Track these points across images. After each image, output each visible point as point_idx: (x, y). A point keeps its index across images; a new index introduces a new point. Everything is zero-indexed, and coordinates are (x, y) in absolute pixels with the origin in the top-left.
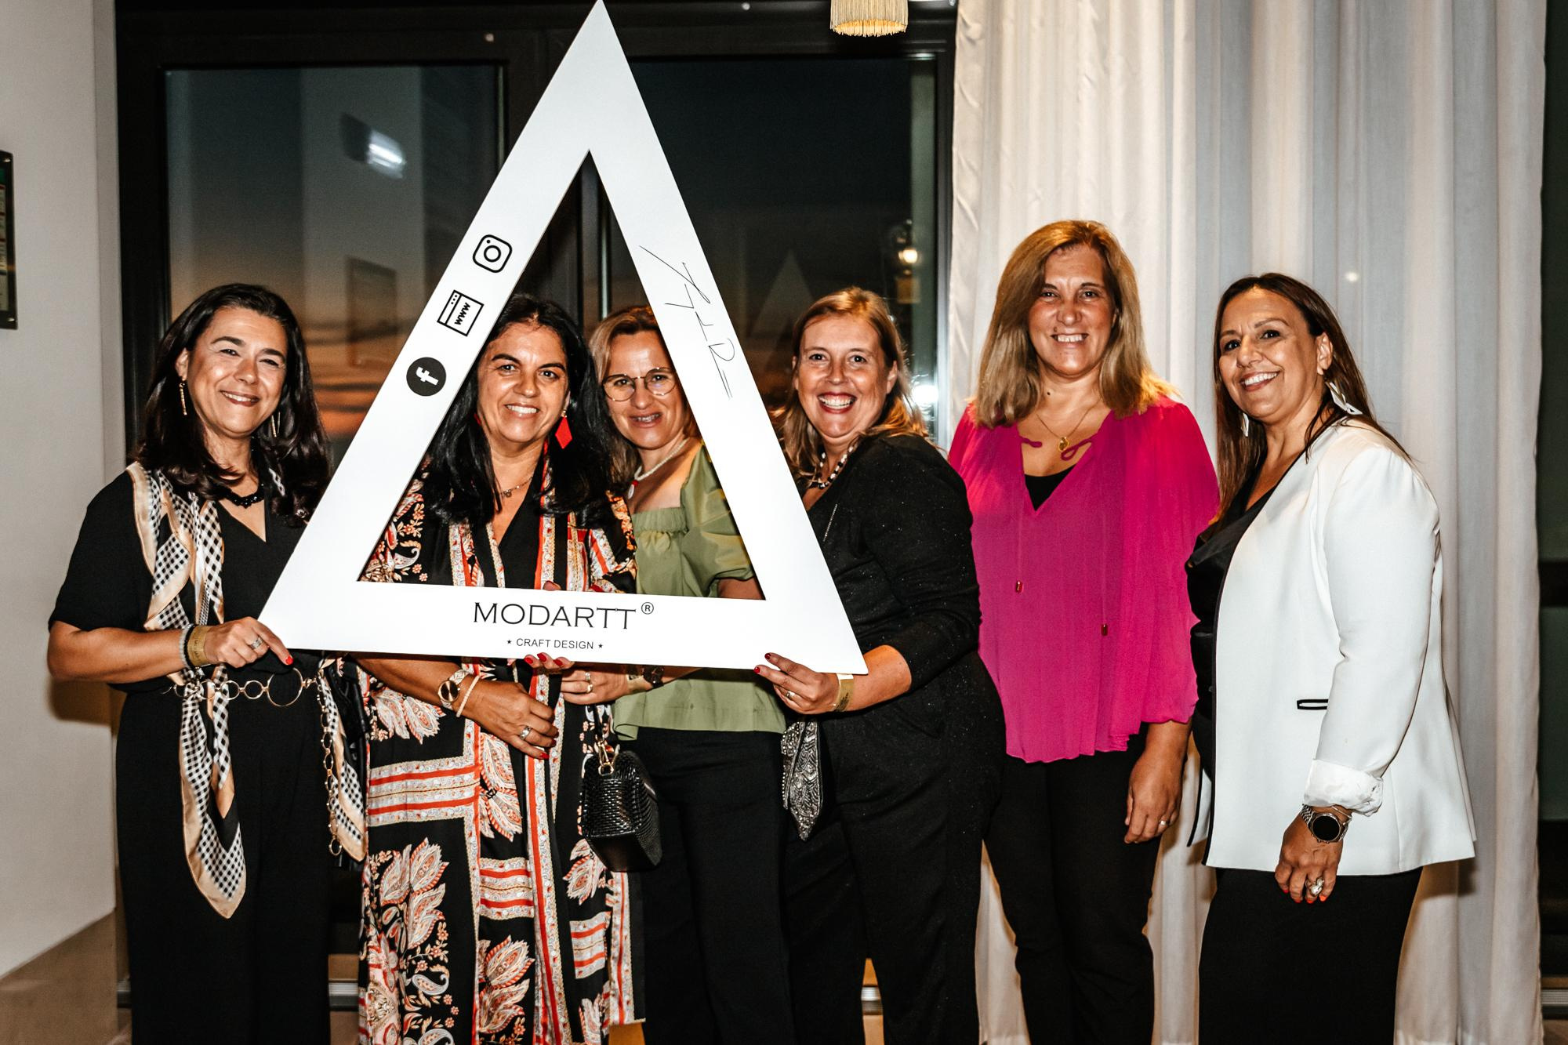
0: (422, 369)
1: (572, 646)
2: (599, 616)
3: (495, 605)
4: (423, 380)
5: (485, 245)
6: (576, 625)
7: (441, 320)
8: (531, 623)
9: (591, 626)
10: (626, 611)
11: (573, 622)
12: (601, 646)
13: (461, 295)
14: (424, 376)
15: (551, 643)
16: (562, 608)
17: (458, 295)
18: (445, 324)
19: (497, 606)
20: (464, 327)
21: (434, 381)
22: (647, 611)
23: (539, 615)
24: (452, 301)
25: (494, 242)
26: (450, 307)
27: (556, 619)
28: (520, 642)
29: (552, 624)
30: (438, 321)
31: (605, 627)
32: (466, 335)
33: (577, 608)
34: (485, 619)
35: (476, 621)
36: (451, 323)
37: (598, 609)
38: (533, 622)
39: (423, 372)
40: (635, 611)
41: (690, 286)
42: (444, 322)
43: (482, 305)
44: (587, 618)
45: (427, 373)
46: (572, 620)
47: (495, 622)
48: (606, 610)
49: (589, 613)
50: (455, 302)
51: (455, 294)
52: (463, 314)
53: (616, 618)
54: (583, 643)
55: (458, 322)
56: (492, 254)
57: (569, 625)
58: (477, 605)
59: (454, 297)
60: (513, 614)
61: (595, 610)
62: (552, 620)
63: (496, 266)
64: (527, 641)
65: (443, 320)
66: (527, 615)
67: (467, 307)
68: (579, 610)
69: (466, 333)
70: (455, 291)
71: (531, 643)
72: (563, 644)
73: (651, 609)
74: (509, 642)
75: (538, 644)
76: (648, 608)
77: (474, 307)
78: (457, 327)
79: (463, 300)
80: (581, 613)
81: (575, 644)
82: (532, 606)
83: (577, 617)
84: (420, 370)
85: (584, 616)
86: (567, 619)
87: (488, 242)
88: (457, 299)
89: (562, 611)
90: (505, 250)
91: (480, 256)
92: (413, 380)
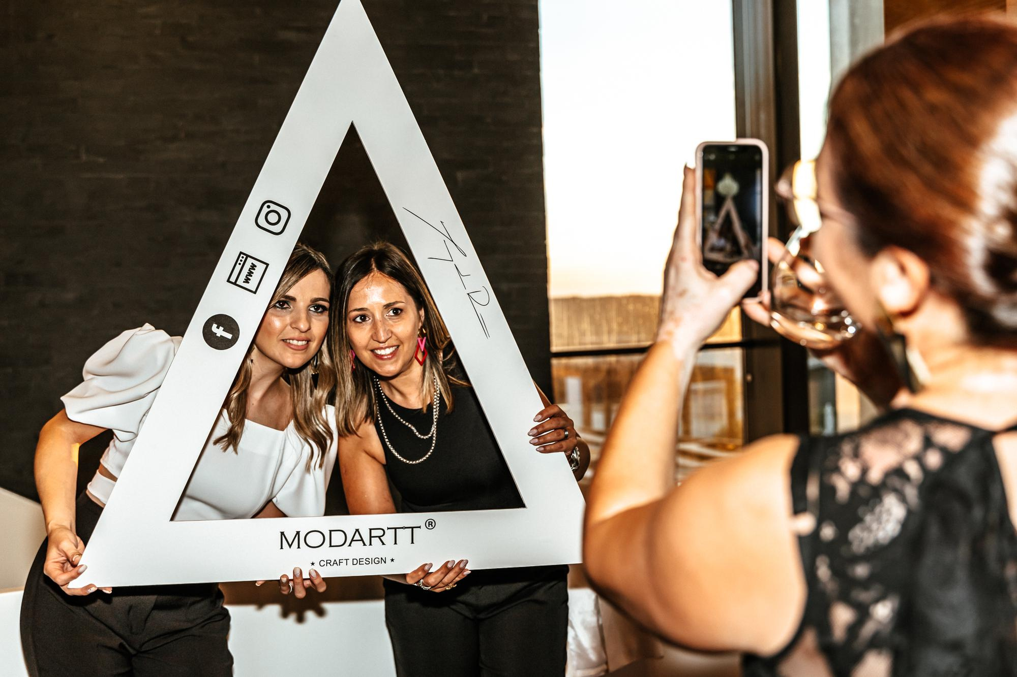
0: (216, 325)
1: (368, 563)
2: (389, 536)
3: (298, 533)
4: (218, 335)
5: (265, 210)
6: (370, 544)
7: (230, 280)
8: (331, 546)
9: (383, 544)
10: (412, 528)
11: (367, 542)
12: (392, 560)
13: (248, 256)
14: (219, 332)
15: (350, 562)
16: (357, 530)
17: (245, 257)
18: (235, 284)
19: (301, 533)
20: (252, 285)
21: (229, 336)
22: (431, 527)
24: (239, 262)
25: (273, 207)
26: (238, 267)
27: (352, 540)
28: (322, 563)
29: (350, 545)
30: (228, 281)
31: (396, 543)
32: (255, 293)
33: (371, 529)
34: (290, 546)
35: (282, 548)
36: (240, 282)
37: (388, 528)
38: (332, 545)
39: (218, 328)
40: (420, 527)
41: (448, 242)
42: (234, 282)
43: (267, 265)
44: (379, 537)
45: (221, 328)
46: (367, 541)
47: (299, 547)
48: (395, 529)
49: (380, 533)
50: (242, 263)
51: (242, 255)
52: (250, 274)
53: (404, 535)
54: (377, 559)
55: (247, 281)
56: (273, 218)
57: (365, 545)
58: (282, 533)
59: (241, 258)
60: (315, 539)
61: (386, 529)
62: (348, 542)
63: (277, 228)
64: (329, 562)
65: (233, 279)
66: (327, 539)
67: (253, 267)
68: (372, 531)
69: (254, 290)
70: (241, 253)
71: (332, 563)
72: (359, 562)
73: (433, 524)
74: (313, 564)
75: (338, 564)
76: (431, 524)
77: (260, 268)
78: (245, 285)
79: (249, 261)
80: (374, 533)
81: (370, 561)
82: (331, 531)
83: (371, 537)
84: (215, 326)
85: (378, 535)
86: (362, 540)
87: (268, 207)
88: (243, 260)
89: (357, 533)
90: (284, 215)
91: (262, 221)
92: (208, 336)
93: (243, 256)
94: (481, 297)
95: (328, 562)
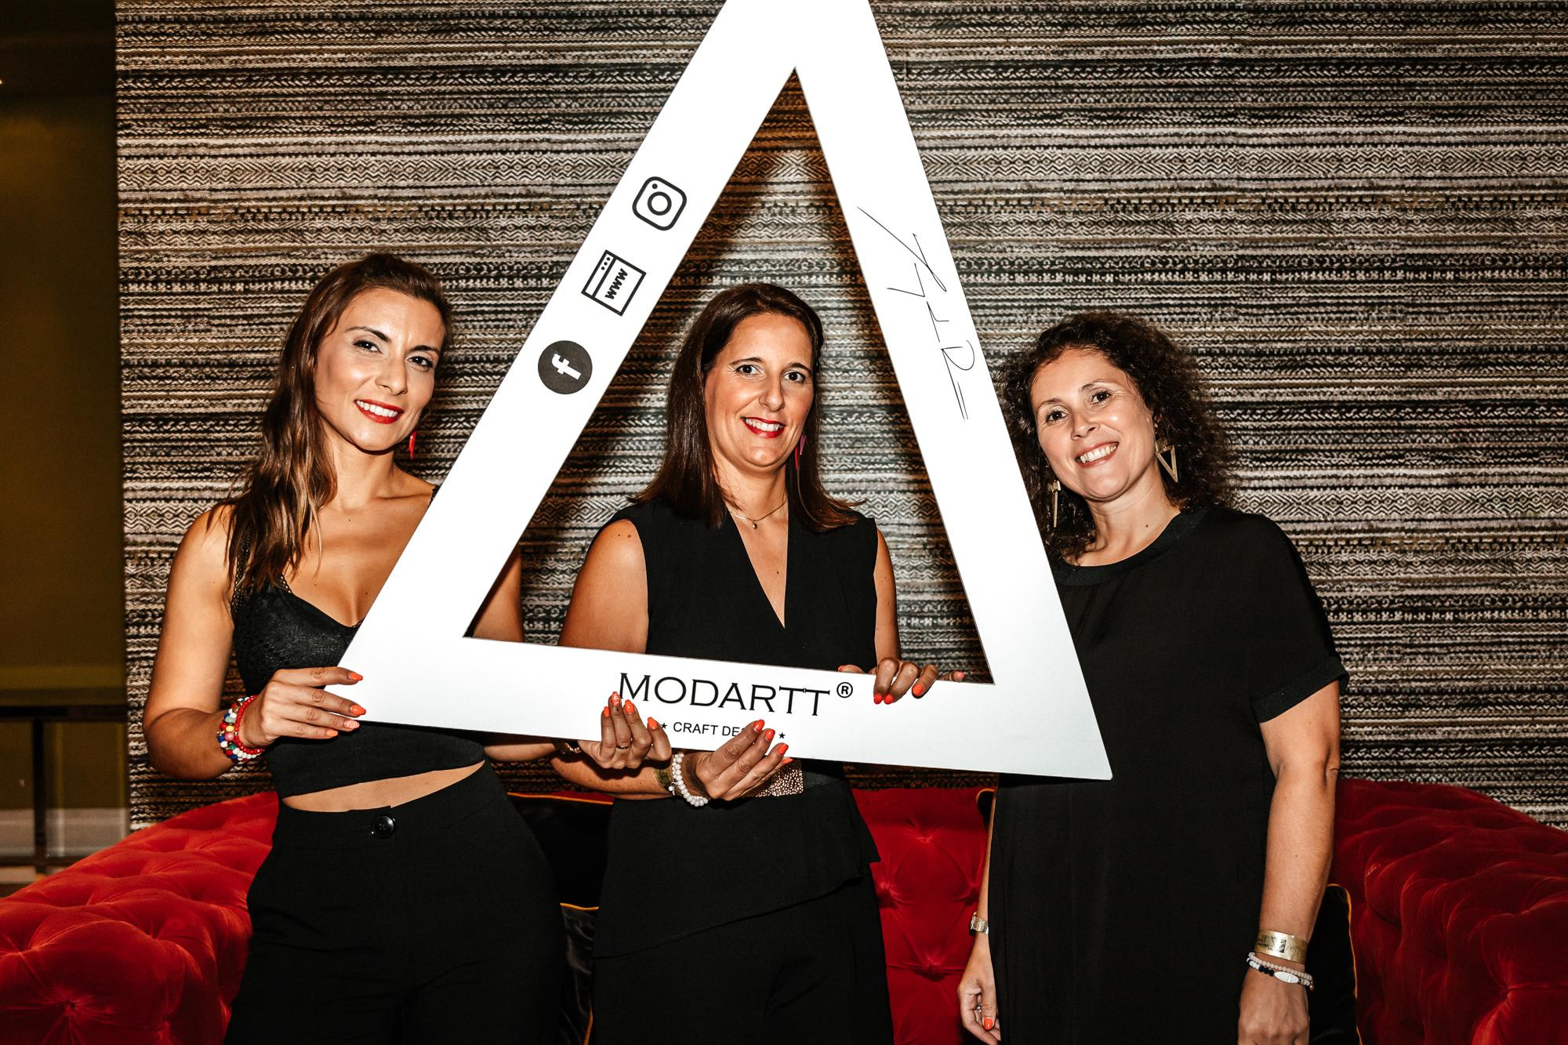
0: (559, 356)
2: (781, 700)
3: (647, 678)
4: (561, 371)
5: (649, 191)
6: (752, 708)
7: (587, 291)
8: (693, 703)
9: (771, 710)
10: (817, 692)
11: (747, 705)
13: (616, 258)
14: (562, 366)
15: (719, 730)
16: (735, 685)
17: (612, 258)
18: (593, 297)
19: (651, 679)
20: (618, 302)
21: (576, 375)
22: (845, 694)
23: (705, 693)
24: (602, 265)
25: (662, 187)
26: (600, 273)
27: (726, 699)
28: (678, 727)
29: (721, 706)
30: (584, 292)
31: (789, 711)
32: (621, 314)
33: (755, 687)
34: (633, 695)
35: (621, 697)
36: (601, 296)
37: (781, 688)
38: (696, 702)
39: (561, 360)
40: (828, 692)
41: (921, 266)
42: (591, 294)
43: (644, 274)
44: (766, 700)
45: (566, 362)
46: (747, 703)
47: (646, 699)
48: (792, 690)
49: (769, 693)
50: (606, 267)
51: (607, 256)
52: (617, 284)
53: (803, 701)
55: (611, 295)
56: (660, 204)
57: (743, 707)
58: (624, 676)
59: (605, 260)
60: (671, 690)
61: (777, 690)
62: (720, 700)
63: (664, 220)
65: (590, 290)
66: (688, 692)
67: (623, 274)
68: (757, 689)
69: (620, 310)
70: (607, 252)
71: (692, 729)
73: (849, 691)
75: (701, 731)
76: (845, 690)
77: (633, 277)
78: (608, 301)
79: (618, 265)
80: (759, 692)
82: (695, 682)
83: (754, 698)
84: (556, 360)
85: (765, 697)
86: (740, 700)
87: (655, 186)
88: (609, 263)
89: (734, 690)
90: (676, 200)
91: (642, 207)
92: (546, 372)
93: (609, 257)
94: (962, 357)
95: (687, 727)
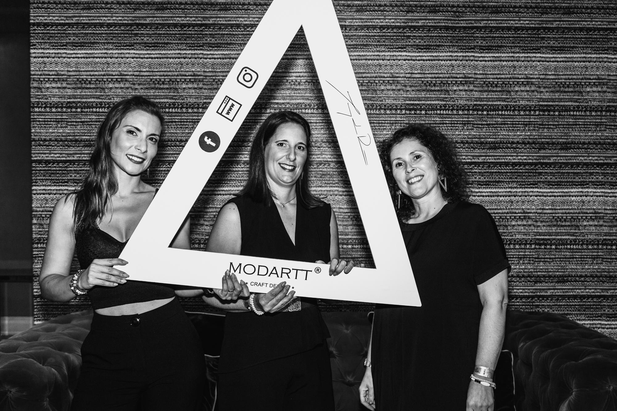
2: (293, 274)
3: (240, 264)
4: (208, 143)
5: (244, 72)
6: (281, 277)
8: (258, 274)
9: (289, 278)
10: (307, 271)
11: (280, 275)
13: (230, 99)
14: (208, 141)
15: (268, 285)
16: (275, 268)
18: (221, 114)
19: (242, 265)
20: (231, 116)
21: (214, 145)
22: (318, 272)
23: (263, 271)
25: (249, 71)
26: (224, 105)
27: (271, 273)
28: (252, 284)
29: (269, 276)
30: (217, 112)
31: (296, 278)
32: (232, 121)
33: (283, 268)
34: (235, 271)
36: (224, 114)
37: (293, 269)
39: (208, 139)
40: (311, 271)
41: (350, 104)
43: (241, 105)
44: (287, 274)
45: (210, 140)
47: (240, 273)
48: (297, 270)
49: (288, 271)
50: (226, 102)
52: (230, 109)
53: (302, 274)
55: (228, 113)
56: (248, 77)
57: (278, 277)
58: (231, 264)
59: (226, 100)
60: (249, 269)
61: (291, 270)
62: (269, 273)
63: (249, 84)
65: (220, 111)
66: (256, 270)
67: (233, 105)
69: (231, 119)
70: (226, 96)
71: (258, 284)
73: (320, 271)
75: (261, 285)
76: (318, 270)
77: (237, 106)
78: (227, 116)
79: (231, 102)
80: (284, 271)
82: (259, 266)
83: (282, 273)
84: (206, 138)
86: (277, 274)
87: (246, 71)
90: (254, 76)
91: (241, 78)
92: (202, 143)
93: (228, 98)
94: (366, 140)
95: (256, 284)
